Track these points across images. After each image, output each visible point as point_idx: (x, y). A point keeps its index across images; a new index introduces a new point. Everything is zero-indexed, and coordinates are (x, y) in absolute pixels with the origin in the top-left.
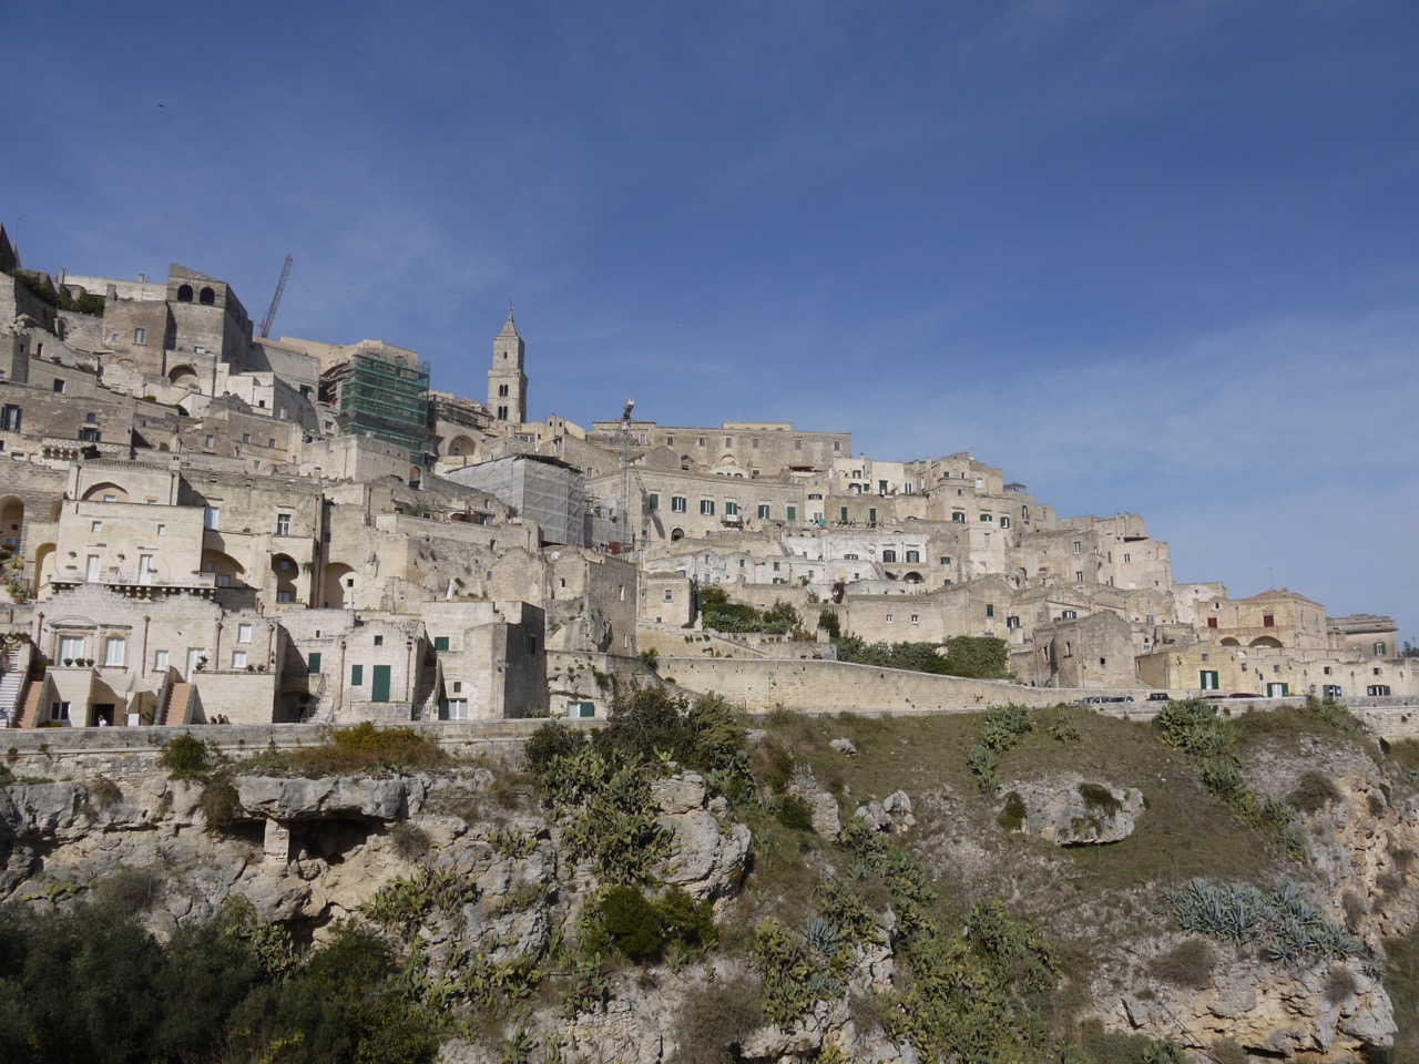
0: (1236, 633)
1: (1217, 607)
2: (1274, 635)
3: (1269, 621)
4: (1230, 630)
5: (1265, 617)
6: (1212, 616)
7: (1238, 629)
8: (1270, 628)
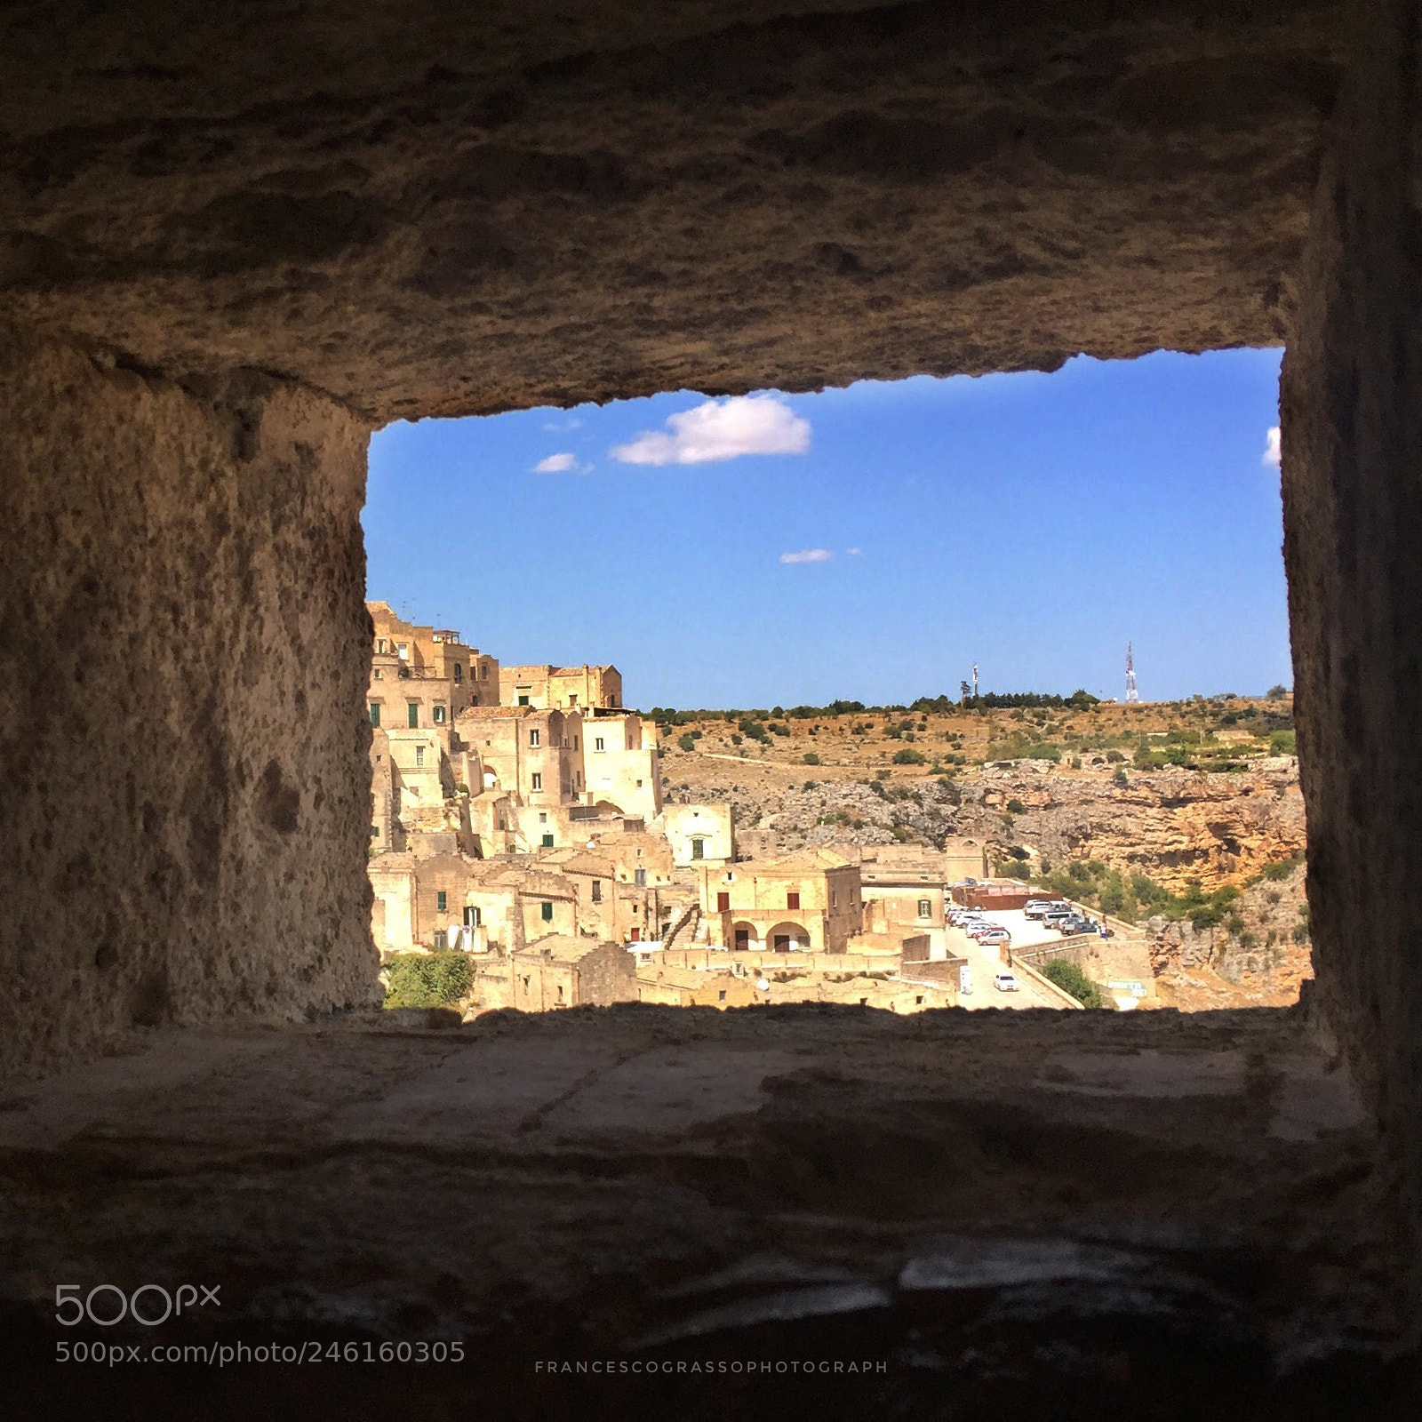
0: (751, 916)
1: (730, 878)
2: (799, 921)
3: (793, 901)
4: (745, 913)
5: (789, 895)
6: (723, 889)
7: (756, 911)
8: (795, 911)
